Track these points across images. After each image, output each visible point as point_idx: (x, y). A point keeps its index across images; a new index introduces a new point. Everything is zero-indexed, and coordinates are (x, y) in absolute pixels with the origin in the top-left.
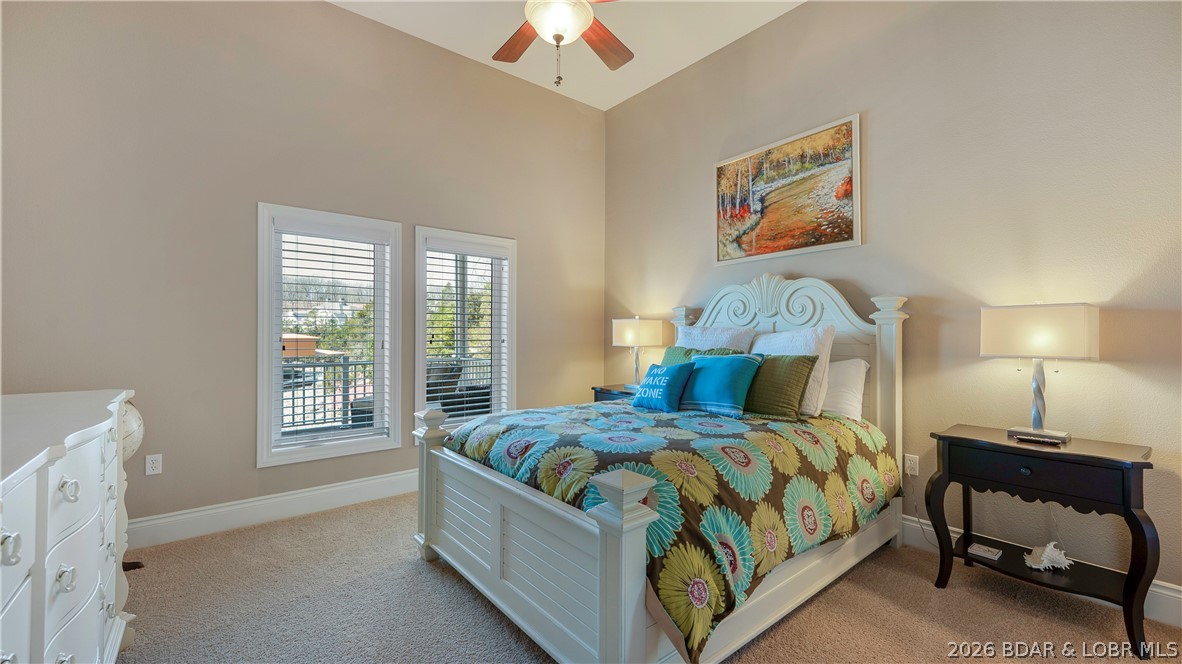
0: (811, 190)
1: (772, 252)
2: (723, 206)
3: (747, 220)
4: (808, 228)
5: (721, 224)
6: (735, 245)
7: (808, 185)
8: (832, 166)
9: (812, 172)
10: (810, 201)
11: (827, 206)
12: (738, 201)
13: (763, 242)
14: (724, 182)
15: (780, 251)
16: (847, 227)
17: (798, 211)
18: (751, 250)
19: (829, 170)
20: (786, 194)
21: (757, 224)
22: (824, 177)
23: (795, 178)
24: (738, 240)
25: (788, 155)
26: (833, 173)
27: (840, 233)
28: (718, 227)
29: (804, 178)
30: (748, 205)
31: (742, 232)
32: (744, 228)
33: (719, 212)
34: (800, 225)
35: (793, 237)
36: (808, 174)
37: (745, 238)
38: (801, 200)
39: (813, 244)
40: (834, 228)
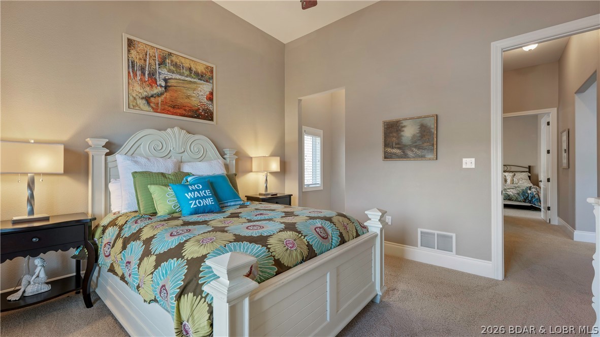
0: (195, 90)
1: (172, 114)
2: (133, 70)
3: (154, 88)
4: (193, 109)
5: (130, 81)
6: (144, 101)
7: (194, 86)
8: (205, 83)
9: (195, 80)
10: (194, 95)
11: (203, 101)
12: (147, 73)
13: (167, 107)
14: (133, 52)
15: (177, 115)
16: (211, 114)
17: (188, 97)
18: (158, 109)
19: (204, 84)
20: (181, 85)
21: (162, 94)
22: (201, 86)
23: (187, 79)
24: (147, 99)
25: (182, 63)
26: (205, 86)
27: (207, 117)
28: (128, 83)
29: (191, 81)
30: (156, 79)
31: (150, 95)
32: (152, 93)
33: (129, 73)
34: (189, 105)
35: (185, 110)
36: (192, 80)
37: (152, 99)
38: (189, 92)
39: (195, 118)
40: (205, 113)
